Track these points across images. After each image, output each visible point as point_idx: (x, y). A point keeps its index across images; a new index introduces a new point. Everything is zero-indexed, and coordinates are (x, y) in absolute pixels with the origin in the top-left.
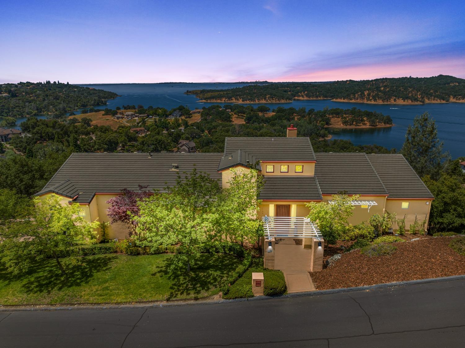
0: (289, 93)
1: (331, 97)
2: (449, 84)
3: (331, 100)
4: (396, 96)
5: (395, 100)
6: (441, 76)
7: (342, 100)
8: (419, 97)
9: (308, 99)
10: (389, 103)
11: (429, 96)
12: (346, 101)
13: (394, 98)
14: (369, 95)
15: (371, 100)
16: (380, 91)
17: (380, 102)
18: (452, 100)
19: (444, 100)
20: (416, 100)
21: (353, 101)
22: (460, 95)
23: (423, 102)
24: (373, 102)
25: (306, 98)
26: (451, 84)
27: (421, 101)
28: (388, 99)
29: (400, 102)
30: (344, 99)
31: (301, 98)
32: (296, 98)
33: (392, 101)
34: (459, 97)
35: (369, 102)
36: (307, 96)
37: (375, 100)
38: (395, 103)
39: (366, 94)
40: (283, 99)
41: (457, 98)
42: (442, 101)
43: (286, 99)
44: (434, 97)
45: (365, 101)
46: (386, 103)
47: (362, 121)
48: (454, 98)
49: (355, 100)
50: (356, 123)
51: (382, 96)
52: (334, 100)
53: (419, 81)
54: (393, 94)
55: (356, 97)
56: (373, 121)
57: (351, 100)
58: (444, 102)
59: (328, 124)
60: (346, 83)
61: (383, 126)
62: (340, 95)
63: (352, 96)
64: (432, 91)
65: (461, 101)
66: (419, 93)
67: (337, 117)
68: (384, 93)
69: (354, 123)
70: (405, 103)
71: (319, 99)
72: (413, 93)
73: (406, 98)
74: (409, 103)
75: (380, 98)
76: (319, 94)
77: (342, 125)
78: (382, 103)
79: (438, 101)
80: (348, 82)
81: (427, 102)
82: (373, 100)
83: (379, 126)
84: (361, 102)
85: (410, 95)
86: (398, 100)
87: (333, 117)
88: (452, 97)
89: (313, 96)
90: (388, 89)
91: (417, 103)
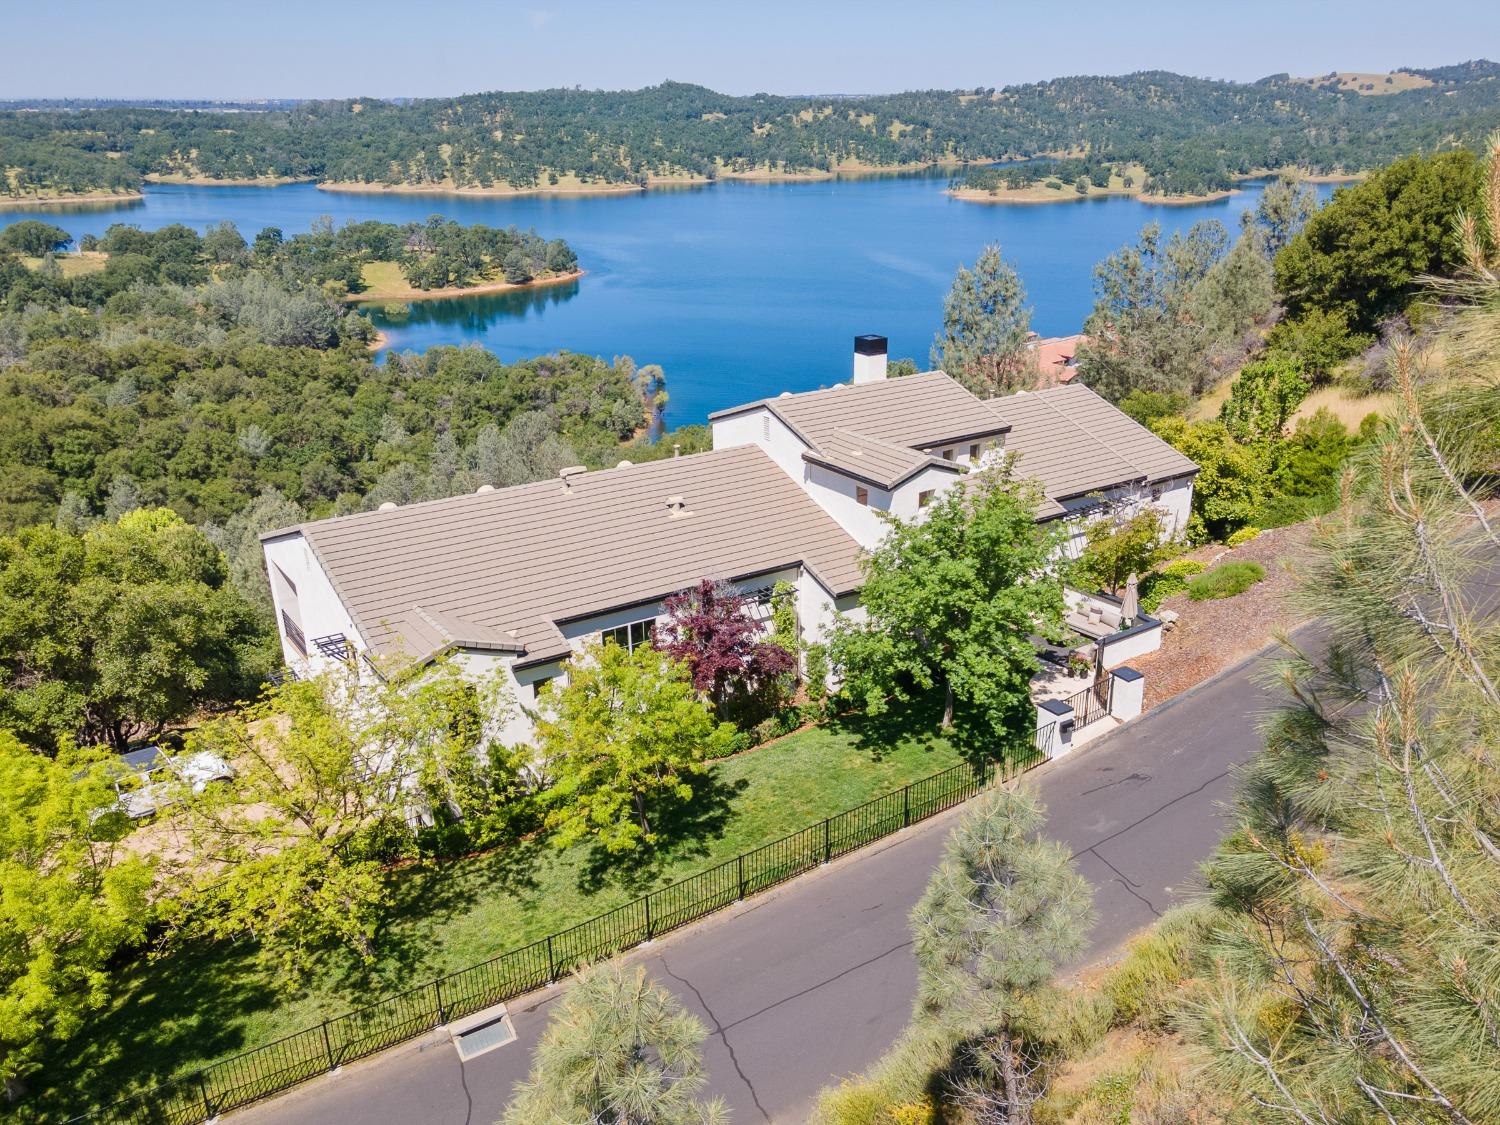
0: (115, 155)
1: (313, 171)
2: (698, 115)
3: (318, 186)
4: (552, 164)
5: (553, 181)
6: (670, 85)
7: (361, 187)
8: (626, 164)
9: (213, 182)
10: (534, 190)
11: (655, 158)
12: (376, 187)
13: (549, 170)
14: (459, 163)
15: (470, 182)
16: (495, 146)
17: (502, 189)
18: (724, 172)
19: (700, 173)
20: (621, 175)
21: (404, 188)
22: (740, 155)
23: (643, 182)
24: (479, 192)
25: (200, 179)
26: (705, 117)
27: (636, 181)
28: (529, 174)
29: (570, 185)
30: (368, 182)
31: (178, 178)
32: (153, 177)
33: (543, 185)
34: (740, 160)
35: (465, 191)
36: (205, 168)
37: (486, 183)
38: (555, 189)
39: (445, 156)
41: (734, 164)
42: (695, 175)
44: (673, 163)
45: (448, 187)
46: (524, 191)
47: (478, 265)
48: (725, 165)
49: (411, 183)
50: (458, 277)
51: (506, 165)
52: (329, 185)
53: (608, 102)
54: (540, 155)
55: (414, 170)
56: (515, 265)
57: (397, 183)
58: (701, 179)
59: (355, 287)
60: (350, 110)
61: (553, 279)
62: (347, 164)
63: (395, 166)
64: (658, 143)
65: (748, 175)
66: (622, 150)
67: (381, 258)
68: (510, 152)
69: (452, 277)
70: (589, 189)
71: (261, 180)
72: (604, 148)
73: (585, 171)
74: (599, 187)
75: (502, 173)
76: (256, 160)
77: (409, 287)
78: (511, 192)
79: (685, 178)
80: (357, 108)
81: (653, 181)
82: (477, 182)
83: (538, 282)
84: (437, 189)
85: (595, 158)
86: (562, 180)
87: (366, 259)
88: (719, 161)
89: (233, 169)
90: (518, 137)
91: (624, 188)
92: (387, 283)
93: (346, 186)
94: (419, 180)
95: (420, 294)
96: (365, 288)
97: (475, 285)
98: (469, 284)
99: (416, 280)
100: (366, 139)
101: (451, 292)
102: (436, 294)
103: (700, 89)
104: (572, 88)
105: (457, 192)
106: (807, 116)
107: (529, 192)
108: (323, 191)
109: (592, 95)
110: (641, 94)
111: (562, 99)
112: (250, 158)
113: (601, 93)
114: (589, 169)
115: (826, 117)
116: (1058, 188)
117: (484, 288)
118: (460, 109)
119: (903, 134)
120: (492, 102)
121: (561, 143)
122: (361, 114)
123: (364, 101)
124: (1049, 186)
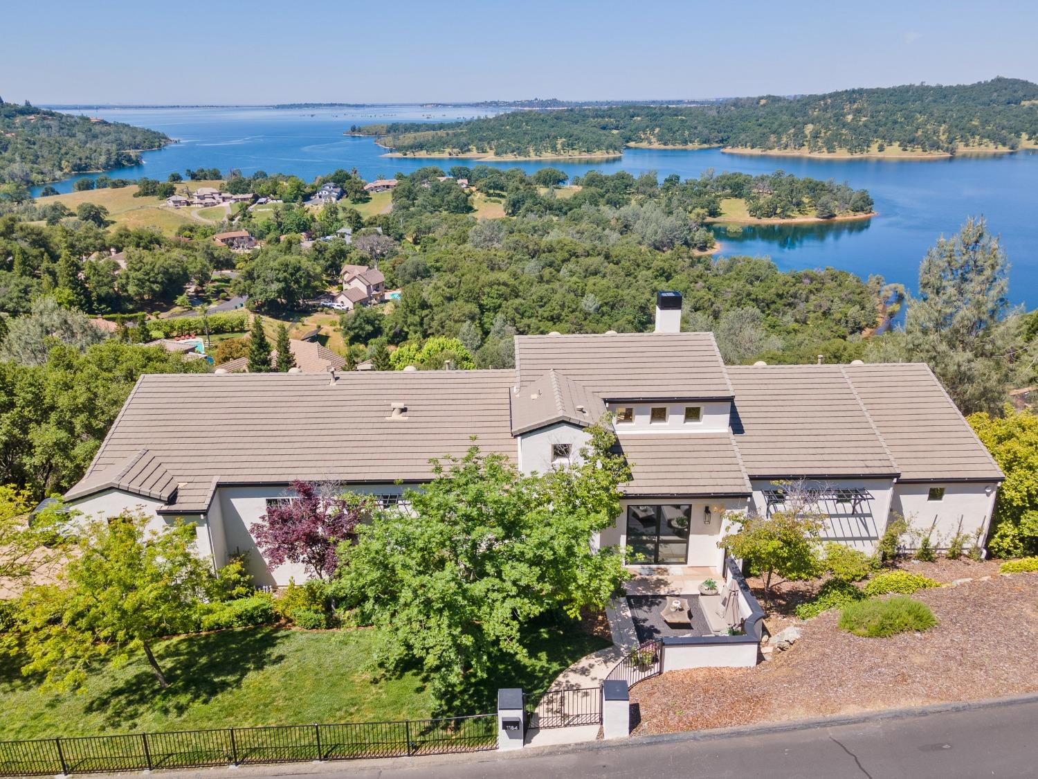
0: (615, 132)
1: (722, 141)
2: (1017, 102)
3: (722, 150)
4: (884, 138)
5: (881, 149)
6: (999, 80)
7: (748, 151)
8: (943, 138)
9: (663, 147)
10: (865, 155)
11: (968, 133)
12: (757, 151)
13: (880, 141)
14: (816, 136)
15: (820, 148)
16: (844, 125)
17: (842, 154)
18: (1026, 144)
19: (1004, 145)
20: (936, 146)
21: (775, 152)
23: (953, 151)
24: (825, 155)
25: (656, 145)
26: (1023, 103)
27: (947, 150)
28: (865, 144)
29: (894, 152)
30: (752, 148)
31: (644, 145)
32: (632, 144)
33: (873, 152)
35: (816, 155)
36: (661, 139)
37: (831, 149)
38: (880, 155)
39: (807, 132)
40: (599, 148)
42: (1000, 146)
43: (607, 149)
44: (983, 138)
45: (805, 152)
46: (857, 156)
47: (798, 204)
48: (1029, 139)
49: (780, 149)
50: (782, 212)
51: (849, 138)
52: (728, 150)
53: (943, 93)
54: (876, 132)
55: (784, 140)
56: (825, 206)
57: (770, 149)
58: (1006, 150)
59: (714, 213)
60: (758, 103)
61: (851, 216)
62: (743, 136)
63: (773, 138)
64: (975, 123)
66: (943, 127)
67: (736, 196)
68: (854, 129)
69: (778, 211)
70: (907, 155)
71: (690, 146)
72: (928, 127)
73: (908, 142)
74: (917, 153)
75: (843, 143)
76: (690, 134)
77: (748, 215)
78: (848, 156)
79: (991, 148)
80: (763, 102)
81: (961, 149)
82: (825, 149)
83: (839, 218)
84: (796, 153)
85: (920, 133)
86: (888, 149)
87: (726, 197)
88: (1024, 136)
89: (676, 139)
90: (864, 119)
91: (936, 154)
92: (735, 213)
93: (739, 150)
94: (786, 147)
95: (754, 221)
96: (721, 214)
97: (793, 217)
98: (789, 217)
99: (753, 212)
100: (761, 121)
101: (776, 221)
102: (766, 221)
103: (1026, 83)
104: (918, 84)
105: (810, 155)
107: (861, 156)
109: (932, 88)
110: (973, 87)
111: (908, 92)
112: (687, 133)
113: (940, 87)
114: (911, 141)
117: (799, 219)
118: (829, 101)
120: (853, 95)
121: (895, 122)
122: (764, 106)
123: (769, 97)
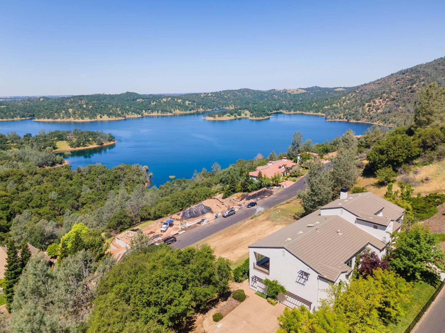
1: (31, 116)
2: (136, 100)
3: (33, 120)
4: (100, 113)
5: (101, 117)
6: (128, 93)
7: (46, 120)
8: (120, 112)
9: (1, 120)
10: (96, 120)
11: (127, 111)
12: (51, 120)
13: (100, 115)
14: (74, 113)
15: (78, 118)
16: (84, 109)
17: (87, 120)
18: (146, 114)
19: (139, 114)
20: (119, 115)
21: (59, 120)
22: (149, 110)
23: (125, 117)
24: (81, 120)
26: (138, 100)
27: (123, 117)
28: (94, 116)
29: (105, 118)
30: (48, 119)
33: (98, 118)
34: (149, 111)
35: (77, 120)
37: (82, 118)
38: (101, 119)
39: (70, 112)
41: (148, 112)
42: (138, 115)
44: (132, 112)
45: (72, 119)
46: (93, 120)
47: (88, 141)
48: (146, 112)
49: (61, 119)
50: (83, 144)
51: (88, 114)
52: (36, 120)
53: (112, 97)
54: (97, 111)
55: (62, 115)
56: (99, 141)
57: (57, 119)
58: (140, 116)
59: (55, 148)
60: (40, 100)
61: (109, 143)
62: (42, 114)
63: (56, 114)
64: (127, 107)
65: (152, 114)
66: (118, 109)
67: (61, 140)
68: (89, 110)
69: (81, 144)
70: (111, 119)
71: (15, 119)
72: (113, 109)
73: (109, 115)
74: (114, 118)
75: (86, 116)
76: (14, 114)
78: (90, 120)
79: (136, 116)
80: (41, 99)
81: (127, 116)
82: (80, 118)
83: (105, 144)
84: (68, 120)
85: (111, 111)
86: (103, 117)
87: (57, 140)
88: (144, 111)
89: (7, 116)
90: (90, 107)
91: (120, 118)
92: (63, 146)
93: (42, 120)
94: (63, 118)
95: (73, 149)
96: (57, 148)
97: (88, 146)
98: (86, 146)
99: (71, 146)
100: (46, 107)
101: (81, 148)
102: (77, 149)
103: (136, 93)
104: (102, 94)
105: (74, 121)
106: (165, 100)
107: (94, 120)
108: (35, 121)
109: (108, 95)
110: (120, 95)
111: (100, 96)
112: (12, 113)
113: (110, 95)
114: (110, 114)
115: (169, 100)
116: (230, 116)
117: (91, 147)
118: (72, 100)
119: (189, 104)
120: (81, 97)
121: (102, 108)
122: (43, 101)
123: (43, 97)
124: (228, 116)
